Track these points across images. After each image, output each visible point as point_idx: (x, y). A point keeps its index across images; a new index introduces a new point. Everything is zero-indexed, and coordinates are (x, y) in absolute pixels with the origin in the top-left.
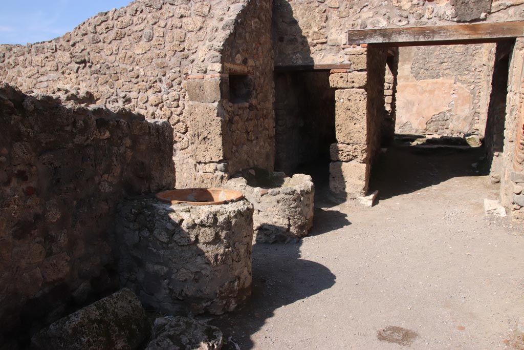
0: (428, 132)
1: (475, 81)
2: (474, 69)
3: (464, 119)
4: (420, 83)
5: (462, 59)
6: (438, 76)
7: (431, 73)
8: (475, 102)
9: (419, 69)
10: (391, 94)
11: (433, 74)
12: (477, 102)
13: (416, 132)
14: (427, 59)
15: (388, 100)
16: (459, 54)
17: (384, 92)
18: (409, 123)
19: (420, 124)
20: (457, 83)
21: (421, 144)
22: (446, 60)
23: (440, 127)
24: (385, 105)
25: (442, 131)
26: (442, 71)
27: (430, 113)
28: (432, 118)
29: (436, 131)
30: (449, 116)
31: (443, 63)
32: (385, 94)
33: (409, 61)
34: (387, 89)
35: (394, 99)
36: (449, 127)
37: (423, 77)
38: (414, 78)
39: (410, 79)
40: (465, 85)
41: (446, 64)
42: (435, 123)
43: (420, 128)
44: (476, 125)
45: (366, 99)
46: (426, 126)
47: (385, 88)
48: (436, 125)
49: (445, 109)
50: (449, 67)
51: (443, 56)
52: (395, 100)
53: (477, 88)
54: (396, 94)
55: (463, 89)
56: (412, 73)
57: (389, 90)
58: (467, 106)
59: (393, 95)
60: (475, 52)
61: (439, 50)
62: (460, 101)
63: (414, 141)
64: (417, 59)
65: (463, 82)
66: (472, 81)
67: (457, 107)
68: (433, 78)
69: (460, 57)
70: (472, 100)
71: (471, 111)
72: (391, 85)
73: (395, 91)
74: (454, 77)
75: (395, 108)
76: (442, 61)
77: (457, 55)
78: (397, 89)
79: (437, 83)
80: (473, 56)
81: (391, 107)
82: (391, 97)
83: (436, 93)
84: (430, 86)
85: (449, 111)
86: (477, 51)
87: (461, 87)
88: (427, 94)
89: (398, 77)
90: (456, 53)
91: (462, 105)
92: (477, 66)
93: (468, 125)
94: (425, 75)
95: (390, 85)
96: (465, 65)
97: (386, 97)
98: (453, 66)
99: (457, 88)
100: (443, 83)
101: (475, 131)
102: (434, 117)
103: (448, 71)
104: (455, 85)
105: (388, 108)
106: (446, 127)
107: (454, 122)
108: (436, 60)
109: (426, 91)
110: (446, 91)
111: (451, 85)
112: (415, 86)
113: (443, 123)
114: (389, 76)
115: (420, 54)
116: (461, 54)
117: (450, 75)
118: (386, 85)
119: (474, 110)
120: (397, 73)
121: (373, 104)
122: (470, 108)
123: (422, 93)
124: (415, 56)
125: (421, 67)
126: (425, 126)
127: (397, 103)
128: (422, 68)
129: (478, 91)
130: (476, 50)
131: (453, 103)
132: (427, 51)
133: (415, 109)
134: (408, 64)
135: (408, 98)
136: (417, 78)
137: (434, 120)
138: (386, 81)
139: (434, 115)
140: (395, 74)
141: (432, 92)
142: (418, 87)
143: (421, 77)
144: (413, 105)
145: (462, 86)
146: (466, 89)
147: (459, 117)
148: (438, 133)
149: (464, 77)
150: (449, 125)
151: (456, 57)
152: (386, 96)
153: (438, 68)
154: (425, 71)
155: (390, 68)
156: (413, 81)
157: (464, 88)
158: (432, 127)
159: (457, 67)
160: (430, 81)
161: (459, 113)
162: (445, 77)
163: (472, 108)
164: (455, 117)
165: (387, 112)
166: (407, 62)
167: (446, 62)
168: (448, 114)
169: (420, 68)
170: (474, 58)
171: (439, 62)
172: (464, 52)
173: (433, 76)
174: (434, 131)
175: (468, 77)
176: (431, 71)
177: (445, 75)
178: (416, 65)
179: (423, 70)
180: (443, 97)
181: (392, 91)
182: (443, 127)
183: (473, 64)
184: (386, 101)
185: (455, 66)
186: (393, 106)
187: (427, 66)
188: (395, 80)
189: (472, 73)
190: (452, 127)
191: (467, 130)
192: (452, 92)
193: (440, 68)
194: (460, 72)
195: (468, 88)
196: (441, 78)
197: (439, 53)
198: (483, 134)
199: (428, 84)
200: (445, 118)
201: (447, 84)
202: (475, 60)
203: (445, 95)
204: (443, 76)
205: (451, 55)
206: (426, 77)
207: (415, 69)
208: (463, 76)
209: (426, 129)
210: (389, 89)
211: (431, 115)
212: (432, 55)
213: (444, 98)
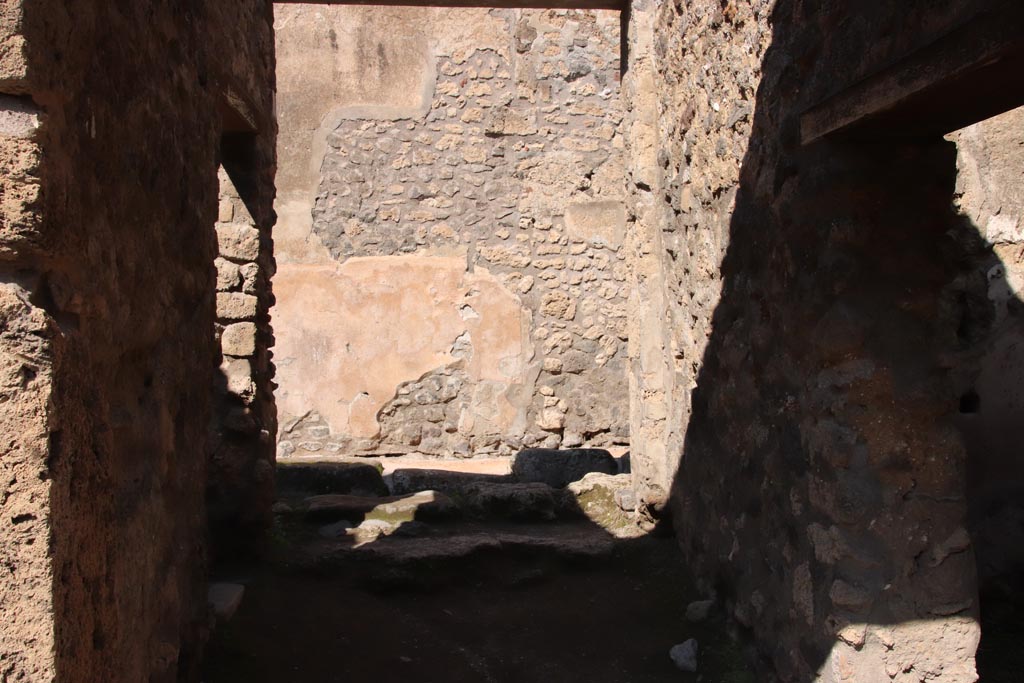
0: (385, 448)
1: (534, 263)
2: (527, 221)
3: (507, 396)
4: (345, 267)
5: (487, 188)
6: (409, 245)
7: (385, 233)
8: (537, 333)
9: (341, 219)
10: (252, 312)
11: (393, 237)
12: (543, 335)
13: (342, 450)
14: (370, 183)
15: (236, 340)
16: (476, 168)
17: (214, 307)
18: (315, 418)
19: (355, 418)
20: (477, 268)
21: (397, 534)
22: (432, 188)
23: (428, 426)
24: (226, 365)
25: (436, 441)
26: (423, 227)
27: (390, 378)
28: (397, 397)
29: (415, 443)
30: (457, 387)
31: (422, 197)
32: (220, 313)
33: (304, 187)
34: (232, 289)
35: (265, 338)
36: (460, 424)
37: (357, 245)
38: (326, 249)
39: (313, 255)
40: (503, 277)
41: (434, 202)
42: (411, 411)
43: (357, 432)
44: (546, 412)
45: (43, 377)
46: (377, 425)
47: (221, 284)
48: (412, 420)
49: (441, 361)
50: (445, 213)
51: (422, 173)
52: (271, 342)
53: (540, 287)
54: (272, 311)
55: (497, 291)
56: (317, 231)
57: (242, 295)
58: (514, 348)
59: (261, 319)
60: (525, 164)
61: (409, 153)
62: (488, 334)
63: (362, 519)
64: (332, 181)
65: (494, 265)
66: (525, 261)
67: (480, 352)
68: (394, 250)
69: (478, 180)
70: (526, 327)
71: (529, 367)
72: (250, 271)
73: (265, 297)
74: (463, 248)
75: (273, 375)
76: (421, 191)
77: (470, 172)
78: (276, 290)
79: (407, 267)
80: (522, 178)
81: (254, 377)
82: (251, 327)
83: (407, 303)
84: (382, 280)
85: (456, 367)
86: (533, 160)
87: (490, 284)
88: (375, 310)
89: (277, 233)
90: (466, 167)
91: (498, 346)
92: (535, 211)
93: (522, 413)
94: (363, 238)
95: (245, 269)
96: (495, 209)
97: (229, 329)
98: (458, 210)
99: (476, 288)
100: (427, 269)
101: (543, 433)
102: (404, 391)
103: (441, 227)
104: (469, 277)
105: (240, 381)
106: (447, 425)
107: (473, 404)
108: (400, 189)
109: (371, 296)
110: (440, 299)
111: (454, 274)
112: (330, 280)
113: (438, 410)
114: (234, 227)
115: (344, 164)
116: (482, 167)
117: (450, 239)
118: (225, 269)
119: (536, 363)
120: (273, 218)
121: (148, 383)
122: (522, 355)
123: (360, 305)
124: (323, 169)
125: (349, 210)
126: (375, 426)
127: (279, 352)
128: (351, 216)
129: (546, 297)
130: (531, 156)
131: (467, 338)
132: (365, 155)
133: (334, 364)
134: (301, 198)
135: (306, 324)
136: (336, 251)
137: (405, 401)
138: (222, 250)
139: (405, 385)
140: (265, 219)
141: (391, 300)
142: (342, 285)
143: (349, 246)
144: (328, 348)
145: (494, 279)
146: (508, 292)
147: (489, 390)
148: (422, 447)
149: (496, 248)
150: (457, 418)
151: (468, 177)
152: (227, 321)
153: (406, 217)
154: (364, 225)
155: (238, 189)
156: (321, 263)
157: (502, 287)
158: (401, 428)
159: (471, 215)
160: (383, 260)
161: (487, 374)
162: (433, 246)
163: (530, 355)
164: (477, 389)
165: (237, 400)
166: (297, 192)
167: (434, 196)
168: (451, 380)
169: (344, 214)
170: (526, 183)
171: (410, 194)
172: (492, 162)
173: (392, 244)
174: (407, 442)
175: (510, 248)
176: (386, 225)
177: (433, 241)
178: (331, 203)
179: (355, 221)
180: (429, 318)
181: (254, 299)
182: (436, 426)
183: (523, 205)
184: (226, 346)
185: (465, 208)
186: (262, 366)
187: (370, 207)
188: (266, 246)
189: (522, 236)
190: (470, 424)
191: (519, 433)
192: (461, 300)
193: (414, 214)
194: (483, 230)
195: (512, 285)
196: (422, 251)
197: (407, 162)
198: (665, 481)
199: (376, 272)
200: (444, 395)
201: (442, 274)
202: (529, 190)
203: (437, 312)
204: (427, 245)
205: (450, 169)
206: (369, 247)
207: (327, 217)
208: (494, 244)
209: (378, 436)
210: (239, 289)
211: (392, 385)
212: (385, 170)
213: (437, 323)
